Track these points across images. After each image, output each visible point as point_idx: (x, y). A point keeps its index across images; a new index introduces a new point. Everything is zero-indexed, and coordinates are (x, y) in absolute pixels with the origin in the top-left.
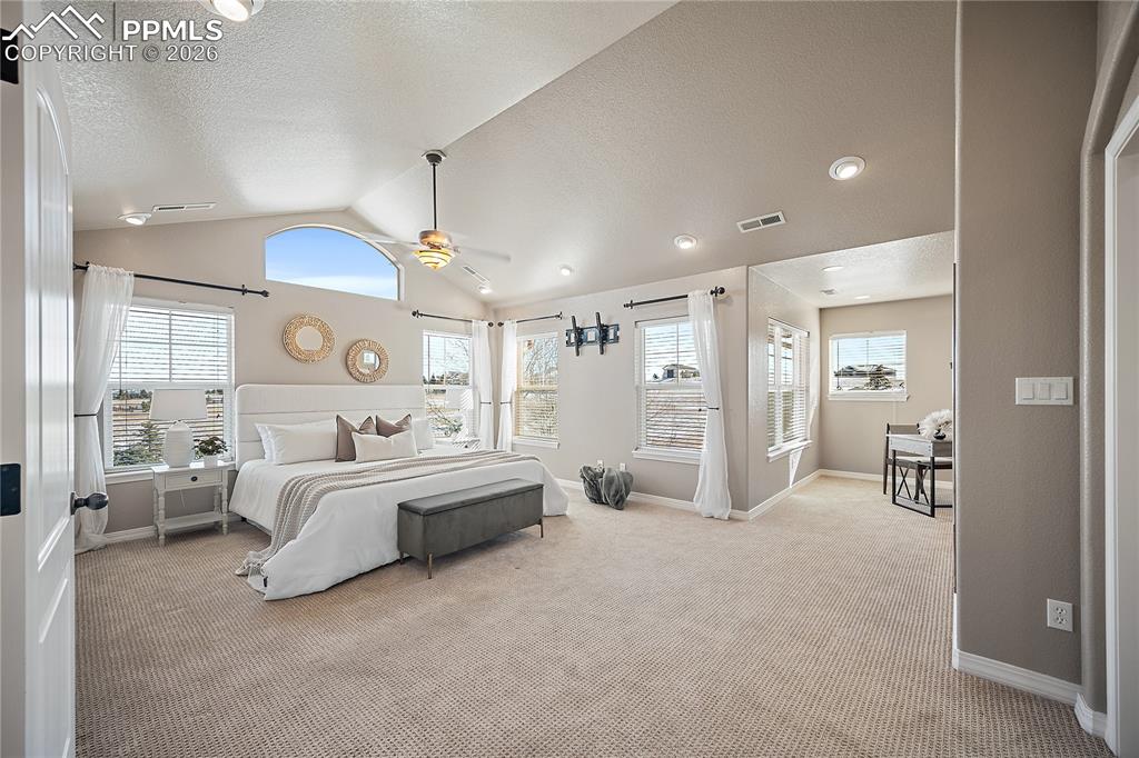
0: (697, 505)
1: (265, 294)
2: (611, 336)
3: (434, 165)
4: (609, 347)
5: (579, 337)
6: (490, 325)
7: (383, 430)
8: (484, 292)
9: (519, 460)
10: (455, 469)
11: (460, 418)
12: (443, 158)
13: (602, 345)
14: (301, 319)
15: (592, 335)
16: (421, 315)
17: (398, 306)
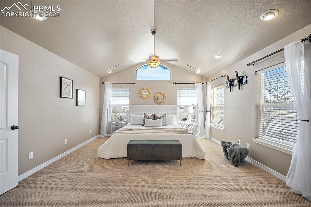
0: (287, 181)
1: (134, 83)
2: (244, 81)
3: (154, 35)
4: (244, 86)
5: (231, 83)
6: (203, 84)
7: (155, 118)
8: (198, 72)
9: (186, 133)
10: (155, 133)
11: (188, 116)
12: (156, 31)
13: (240, 85)
14: (143, 89)
15: (236, 82)
16: (176, 83)
17: (169, 82)
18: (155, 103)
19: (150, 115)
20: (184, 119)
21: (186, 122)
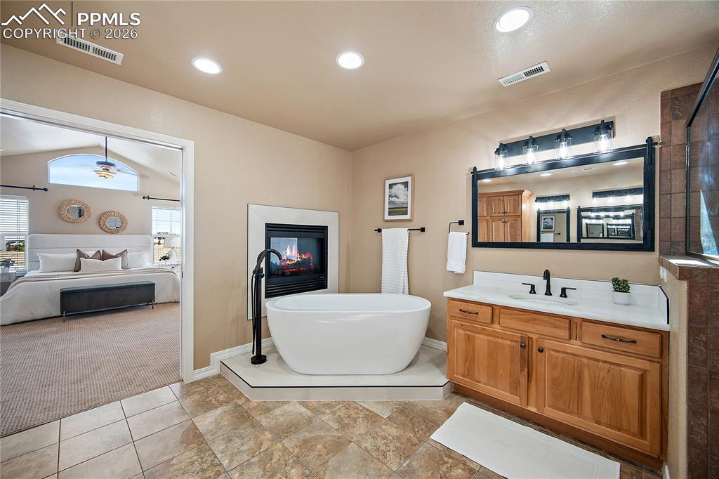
1: (45, 189)
14: (70, 202)
16: (149, 198)
17: (135, 194)
18: (101, 231)
19: (91, 253)
20: (165, 258)
21: (168, 262)
